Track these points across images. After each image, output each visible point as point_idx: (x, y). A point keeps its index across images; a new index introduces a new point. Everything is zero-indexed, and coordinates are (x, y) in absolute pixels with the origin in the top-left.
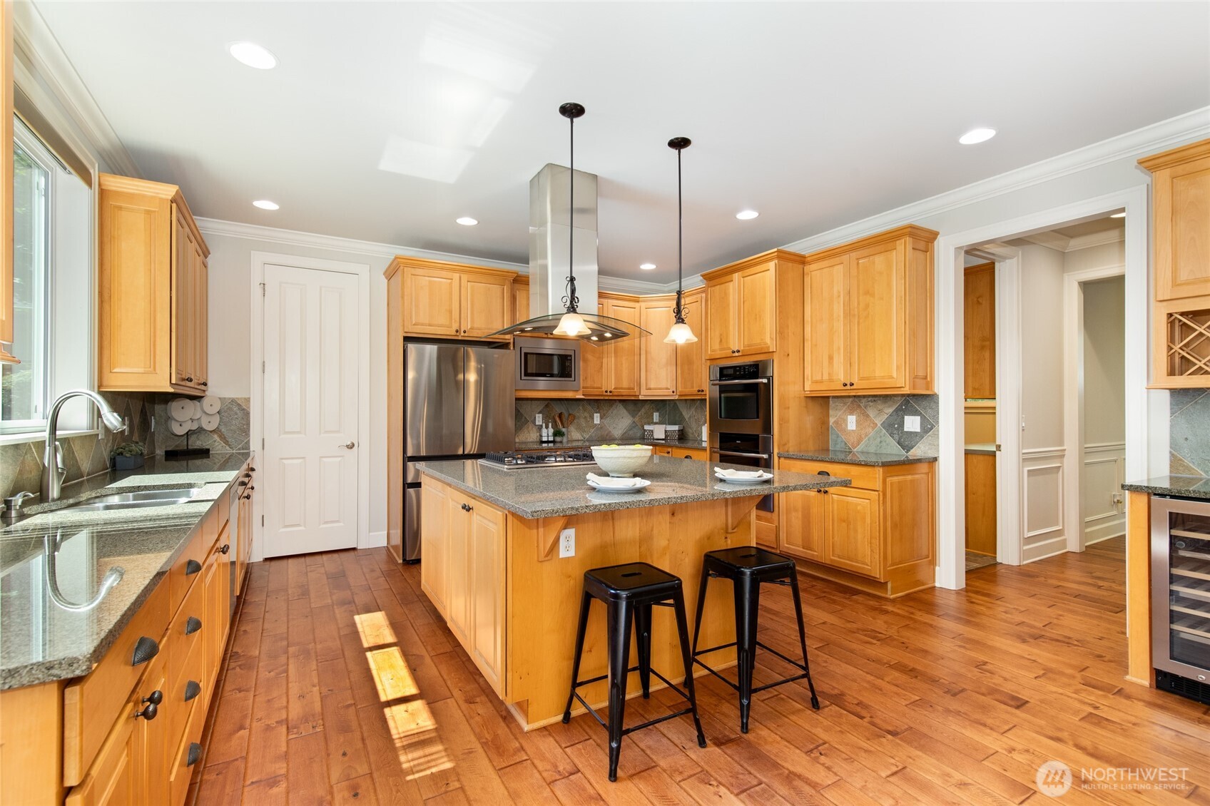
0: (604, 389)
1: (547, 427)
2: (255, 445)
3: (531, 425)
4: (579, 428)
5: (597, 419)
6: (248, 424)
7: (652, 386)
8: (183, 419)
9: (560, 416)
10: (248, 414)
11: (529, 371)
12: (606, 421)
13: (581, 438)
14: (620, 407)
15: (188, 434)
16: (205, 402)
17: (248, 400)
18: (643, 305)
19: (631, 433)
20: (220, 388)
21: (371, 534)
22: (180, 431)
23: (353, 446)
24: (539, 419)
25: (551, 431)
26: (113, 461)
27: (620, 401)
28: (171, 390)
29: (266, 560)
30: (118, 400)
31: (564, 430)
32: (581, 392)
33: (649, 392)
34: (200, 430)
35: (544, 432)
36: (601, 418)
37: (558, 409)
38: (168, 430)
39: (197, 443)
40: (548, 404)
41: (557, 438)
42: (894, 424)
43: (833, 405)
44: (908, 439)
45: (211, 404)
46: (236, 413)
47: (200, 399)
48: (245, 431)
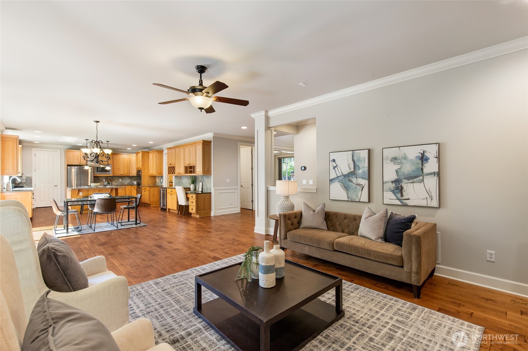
0: (120, 174)
1: (106, 182)
2: (33, 185)
3: (102, 182)
4: (115, 182)
6: (32, 181)
9: (110, 180)
10: (32, 179)
11: (98, 171)
12: (123, 181)
13: (115, 184)
14: (127, 178)
17: (32, 177)
18: (130, 156)
21: (61, 203)
23: (56, 186)
24: (104, 180)
25: (107, 183)
27: (127, 176)
29: (36, 208)
31: (110, 183)
32: (112, 175)
33: (132, 174)
35: (105, 183)
36: (121, 180)
37: (110, 178)
40: (107, 177)
41: (108, 184)
42: (161, 181)
43: (157, 177)
44: (162, 183)
45: (24, 178)
46: (29, 180)
47: (22, 177)
48: (31, 183)
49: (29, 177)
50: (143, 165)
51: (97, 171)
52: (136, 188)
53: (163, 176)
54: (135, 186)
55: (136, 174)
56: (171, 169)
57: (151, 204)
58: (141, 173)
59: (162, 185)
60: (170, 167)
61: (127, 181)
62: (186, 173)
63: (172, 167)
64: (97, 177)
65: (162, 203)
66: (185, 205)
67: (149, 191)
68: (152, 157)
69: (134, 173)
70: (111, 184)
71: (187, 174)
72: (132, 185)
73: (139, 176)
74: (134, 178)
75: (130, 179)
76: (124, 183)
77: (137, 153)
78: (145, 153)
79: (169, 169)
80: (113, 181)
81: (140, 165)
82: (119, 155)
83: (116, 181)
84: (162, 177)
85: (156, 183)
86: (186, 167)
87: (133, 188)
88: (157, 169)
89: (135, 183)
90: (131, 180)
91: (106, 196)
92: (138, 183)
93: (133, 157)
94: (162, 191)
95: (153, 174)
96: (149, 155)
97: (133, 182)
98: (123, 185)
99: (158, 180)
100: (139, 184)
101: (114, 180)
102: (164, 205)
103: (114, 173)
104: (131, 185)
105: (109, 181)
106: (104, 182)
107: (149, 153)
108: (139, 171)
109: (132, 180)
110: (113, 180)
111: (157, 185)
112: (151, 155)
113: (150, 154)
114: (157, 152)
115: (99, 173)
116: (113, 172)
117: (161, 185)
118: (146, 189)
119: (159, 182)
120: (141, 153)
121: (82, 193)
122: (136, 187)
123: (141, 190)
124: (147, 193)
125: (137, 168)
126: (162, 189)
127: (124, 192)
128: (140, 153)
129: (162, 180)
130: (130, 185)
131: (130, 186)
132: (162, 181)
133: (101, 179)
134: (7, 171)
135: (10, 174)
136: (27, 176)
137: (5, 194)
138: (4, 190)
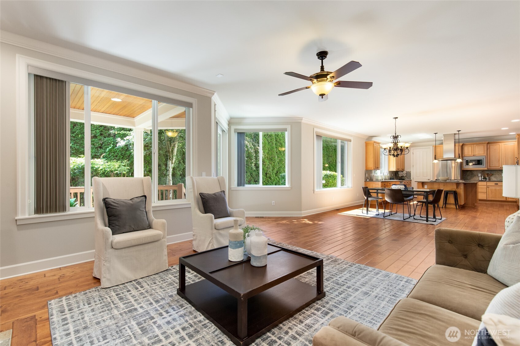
0: (500, 167)
1: (481, 177)
2: (412, 179)
3: (477, 176)
4: (495, 177)
10: (411, 174)
15: (402, 176)
20: (407, 169)
22: (400, 176)
26: (391, 178)
28: (396, 171)
30: (390, 172)
32: (487, 168)
37: (486, 172)
38: (398, 176)
39: (402, 178)
40: (483, 172)
45: (405, 172)
46: (409, 174)
47: (403, 171)
48: (410, 176)
49: (408, 172)
51: (467, 165)
64: (470, 171)
70: (487, 180)
80: (491, 176)
82: (499, 144)
83: (497, 176)
101: (493, 174)
105: (486, 175)
106: (479, 177)
121: (426, 186)
133: (475, 173)
134: (368, 167)
135: (370, 169)
136: (407, 171)
137: (367, 183)
138: (368, 180)
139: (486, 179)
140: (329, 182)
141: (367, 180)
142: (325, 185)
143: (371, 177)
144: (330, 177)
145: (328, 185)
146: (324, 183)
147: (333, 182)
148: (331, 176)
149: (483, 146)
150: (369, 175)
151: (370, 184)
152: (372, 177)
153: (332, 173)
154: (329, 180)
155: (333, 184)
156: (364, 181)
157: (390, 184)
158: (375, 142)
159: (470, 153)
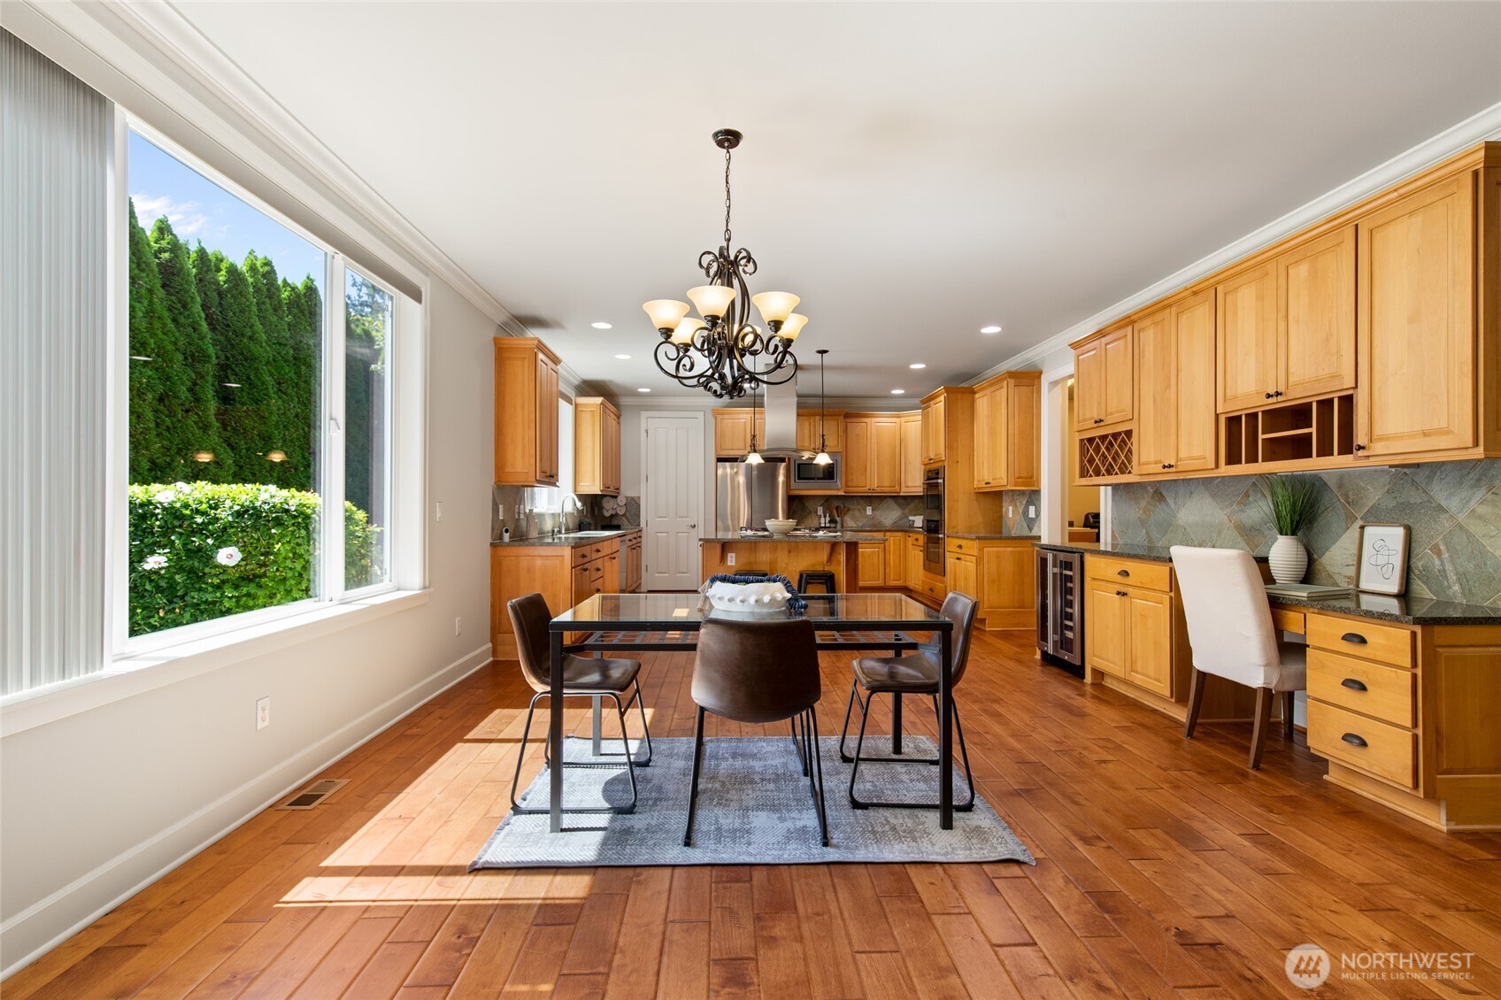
0: (868, 487)
1: (825, 517)
2: (643, 524)
3: (814, 515)
4: (853, 518)
5: (869, 511)
6: (640, 511)
7: (909, 485)
8: (609, 508)
9: (837, 509)
10: (639, 506)
11: (801, 476)
12: (877, 513)
13: (854, 525)
14: (891, 502)
15: (612, 516)
16: (619, 498)
17: (639, 498)
18: (903, 419)
19: (901, 522)
20: (627, 491)
22: (607, 514)
23: (695, 526)
24: (820, 510)
25: (828, 519)
26: (580, 525)
27: (891, 497)
28: (600, 493)
30: (582, 497)
31: (838, 519)
32: (843, 490)
33: (908, 489)
34: (617, 514)
35: (822, 520)
36: (873, 510)
37: (836, 503)
38: (602, 514)
39: (615, 522)
40: (827, 500)
41: (833, 525)
42: (1026, 512)
43: (1005, 498)
44: (1031, 523)
45: (621, 500)
46: (634, 505)
47: (616, 497)
48: (639, 516)
49: (632, 498)
50: (950, 446)
51: (798, 479)
52: (921, 542)
53: (1037, 493)
54: (918, 532)
55: (921, 490)
56: (1097, 450)
57: (984, 620)
58: (940, 481)
59: (1034, 533)
60: (1091, 440)
61: (890, 515)
62: (1233, 458)
63: (1103, 438)
64: (801, 498)
65: (1055, 632)
66: (1267, 691)
67: (979, 561)
68: (991, 409)
69: (914, 483)
70: (839, 526)
71: (1243, 469)
72: (908, 529)
73: (933, 497)
74: (912, 505)
75: (902, 507)
76: (880, 523)
77: (927, 401)
78: (959, 395)
79: (1083, 451)
80: (845, 514)
81: (939, 449)
82: (865, 420)
83: (857, 513)
84: (1033, 496)
85: (1001, 527)
86: (1233, 422)
87: (910, 541)
88: (1011, 457)
89: (918, 521)
90: (903, 509)
91: (767, 599)
92: (928, 521)
93: (912, 423)
94: (1054, 566)
95: (993, 483)
96: (973, 402)
97: (911, 518)
98: (878, 528)
99: (1010, 511)
100: (934, 529)
101: (849, 510)
102: (1065, 644)
103: (849, 484)
104: (906, 531)
105: (835, 512)
106: (820, 517)
107: (974, 393)
108: (933, 476)
109: (906, 511)
110: (845, 510)
111: (1005, 533)
112: (982, 403)
113: (977, 396)
114: (1012, 382)
115: (803, 484)
116: (846, 481)
117: (1026, 533)
118: (964, 550)
119: (1020, 518)
120: (942, 398)
122: (922, 539)
123: (941, 550)
124: (969, 565)
125: (927, 461)
126: (1055, 557)
127: (881, 555)
128: (938, 399)
129: (1032, 509)
130: (902, 531)
131: (899, 534)
132: (1032, 513)
133: (810, 505)
134: (508, 469)
135: (517, 480)
136: (630, 494)
137: (502, 552)
138: (506, 537)
139: (836, 522)
140: (266, 554)
141: (501, 537)
142: (242, 578)
143: (519, 519)
144: (278, 522)
145: (264, 575)
146: (232, 563)
147: (296, 556)
148: (281, 517)
149: (836, 423)
150: (510, 510)
151: (518, 556)
152: (524, 523)
153: (293, 498)
154: (270, 546)
155: (298, 566)
156: (489, 540)
157: (598, 551)
158: (541, 347)
159: (807, 444)
